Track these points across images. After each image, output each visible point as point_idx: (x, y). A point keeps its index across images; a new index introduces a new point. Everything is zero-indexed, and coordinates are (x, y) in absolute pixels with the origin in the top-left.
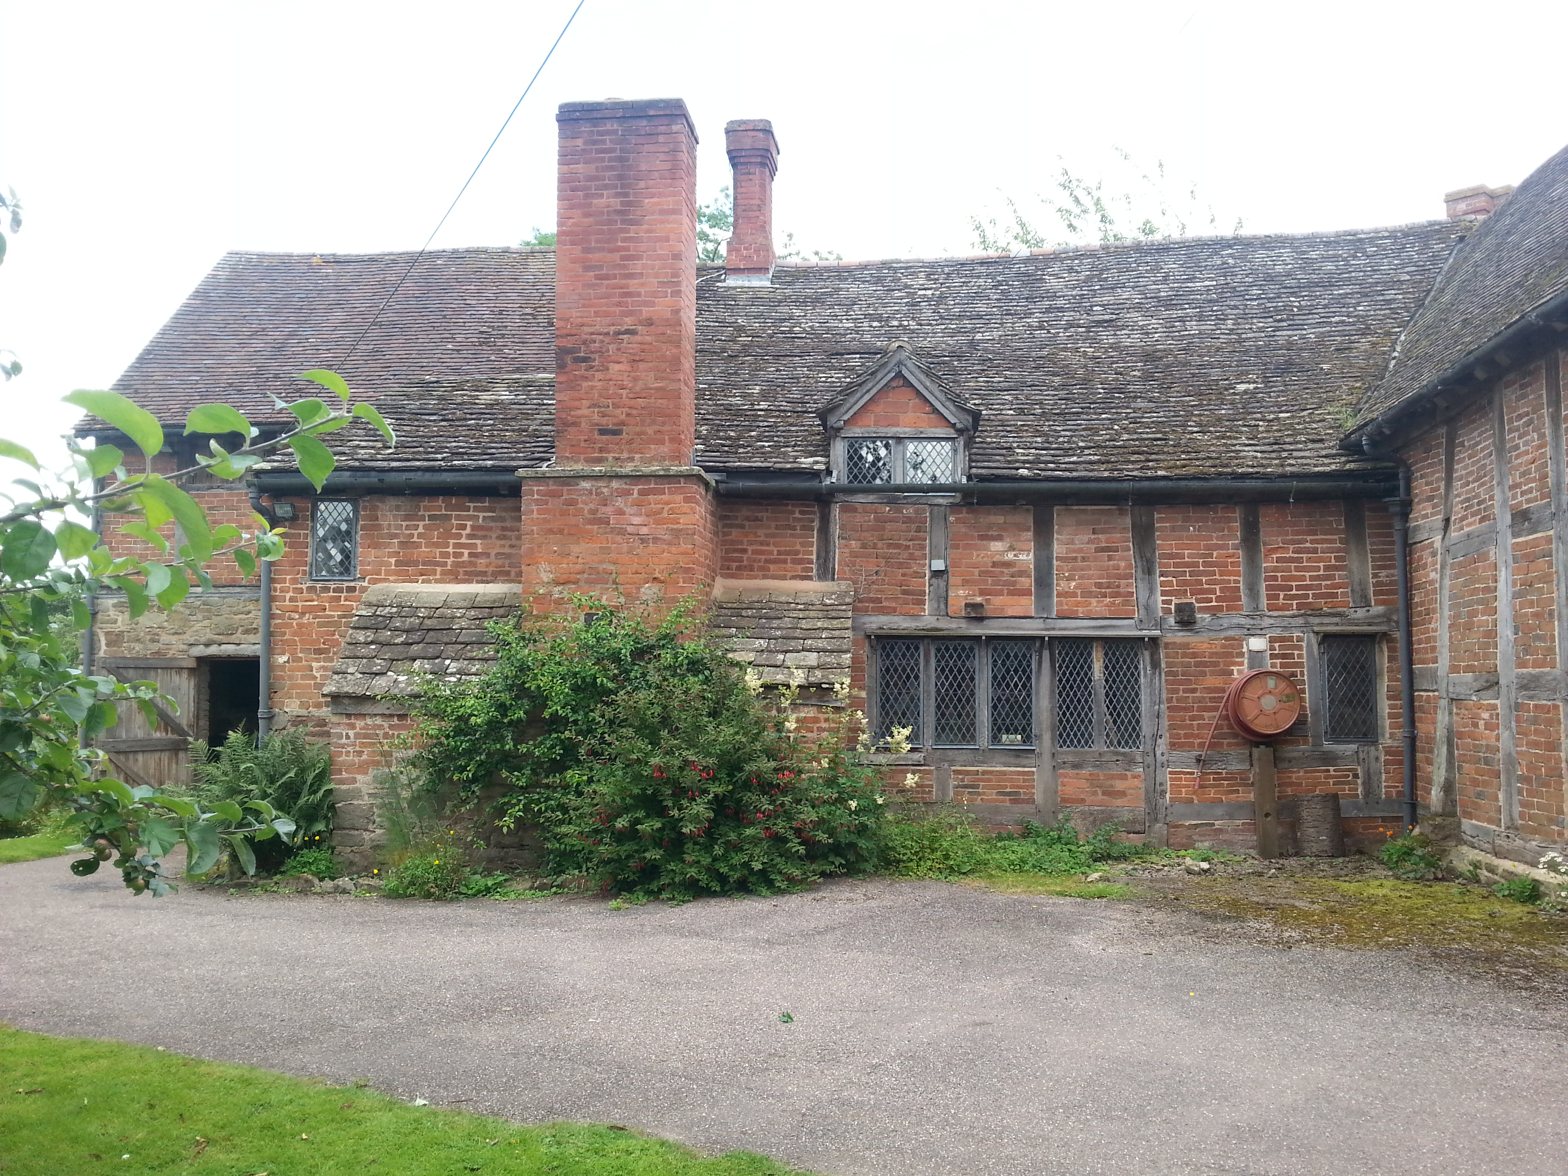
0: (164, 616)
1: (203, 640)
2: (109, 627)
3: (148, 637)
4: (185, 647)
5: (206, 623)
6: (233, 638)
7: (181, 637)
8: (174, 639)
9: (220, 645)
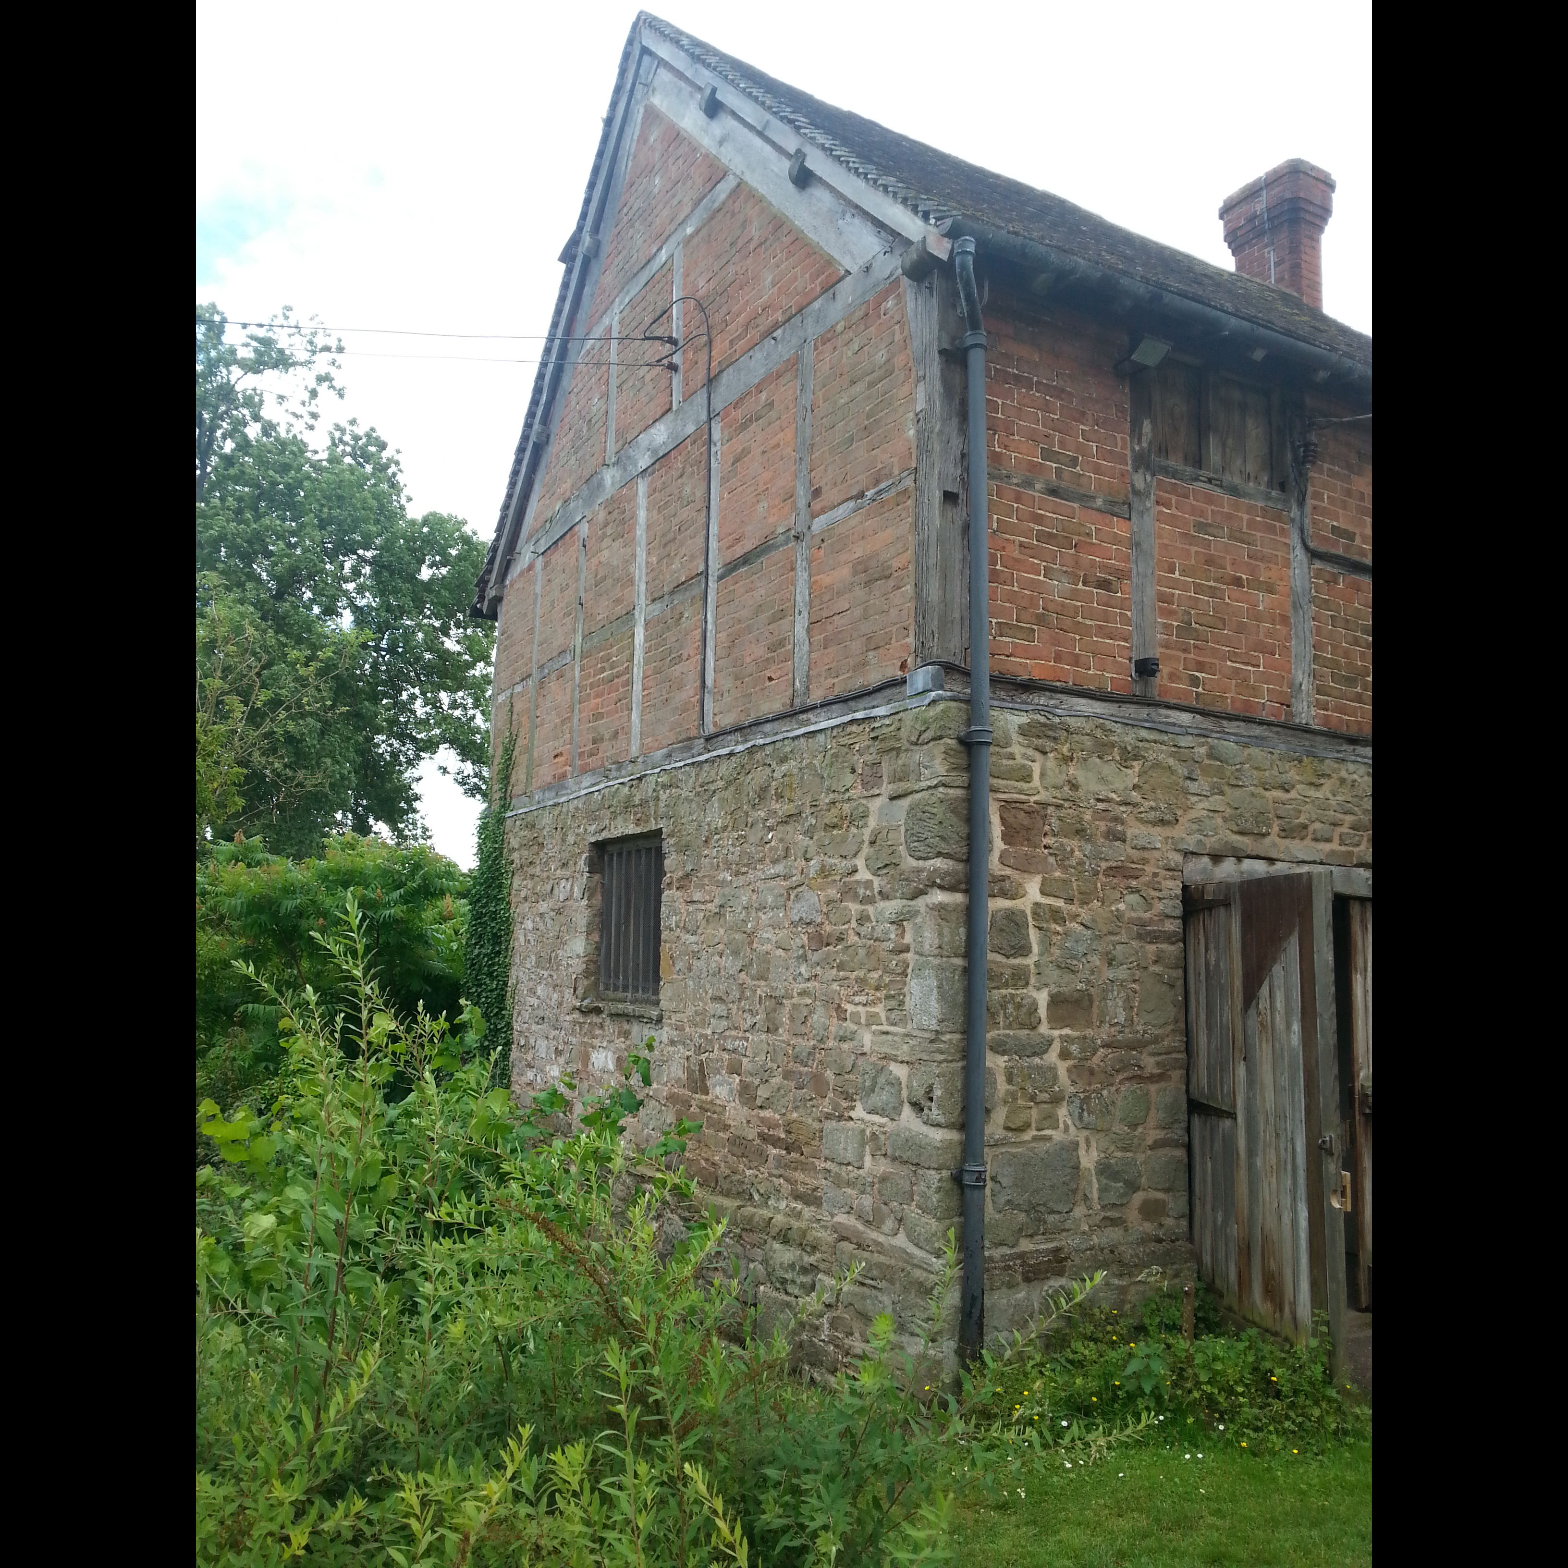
0: (1132, 776)
1: (1211, 843)
2: (1011, 789)
3: (1102, 826)
4: (1178, 858)
5: (1217, 801)
6: (1264, 846)
7: (1168, 831)
8: (1157, 835)
9: (1239, 859)
